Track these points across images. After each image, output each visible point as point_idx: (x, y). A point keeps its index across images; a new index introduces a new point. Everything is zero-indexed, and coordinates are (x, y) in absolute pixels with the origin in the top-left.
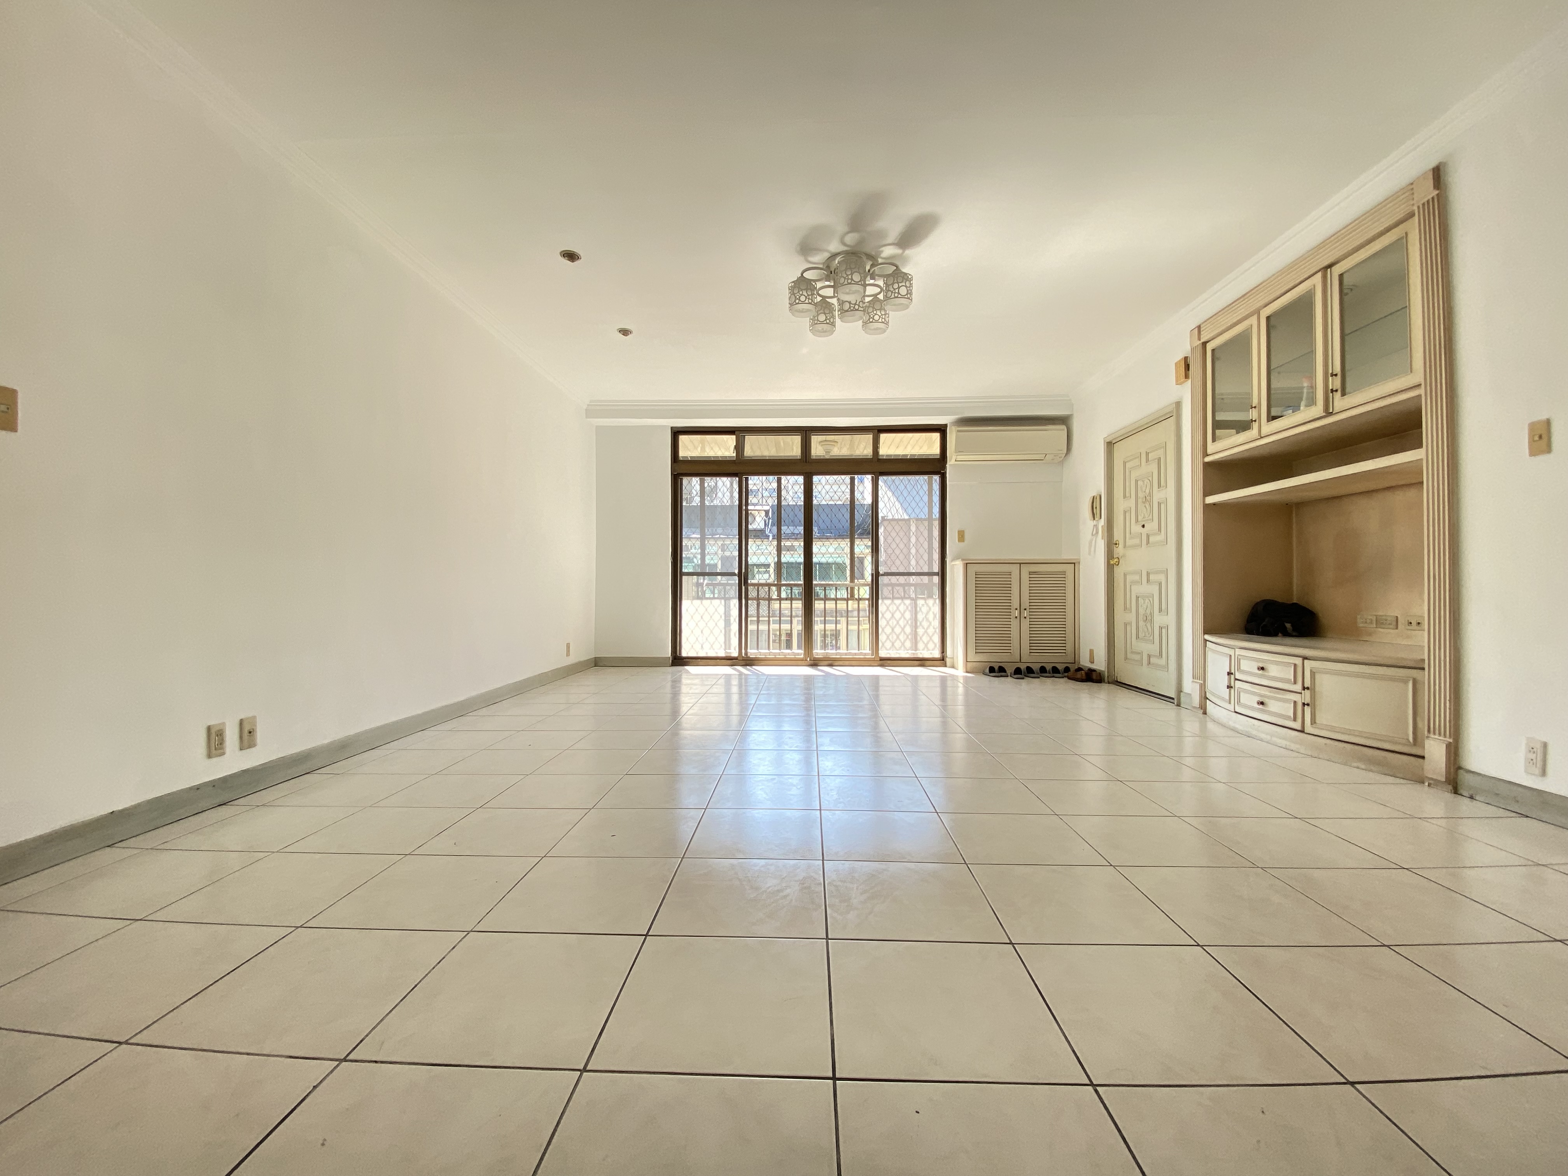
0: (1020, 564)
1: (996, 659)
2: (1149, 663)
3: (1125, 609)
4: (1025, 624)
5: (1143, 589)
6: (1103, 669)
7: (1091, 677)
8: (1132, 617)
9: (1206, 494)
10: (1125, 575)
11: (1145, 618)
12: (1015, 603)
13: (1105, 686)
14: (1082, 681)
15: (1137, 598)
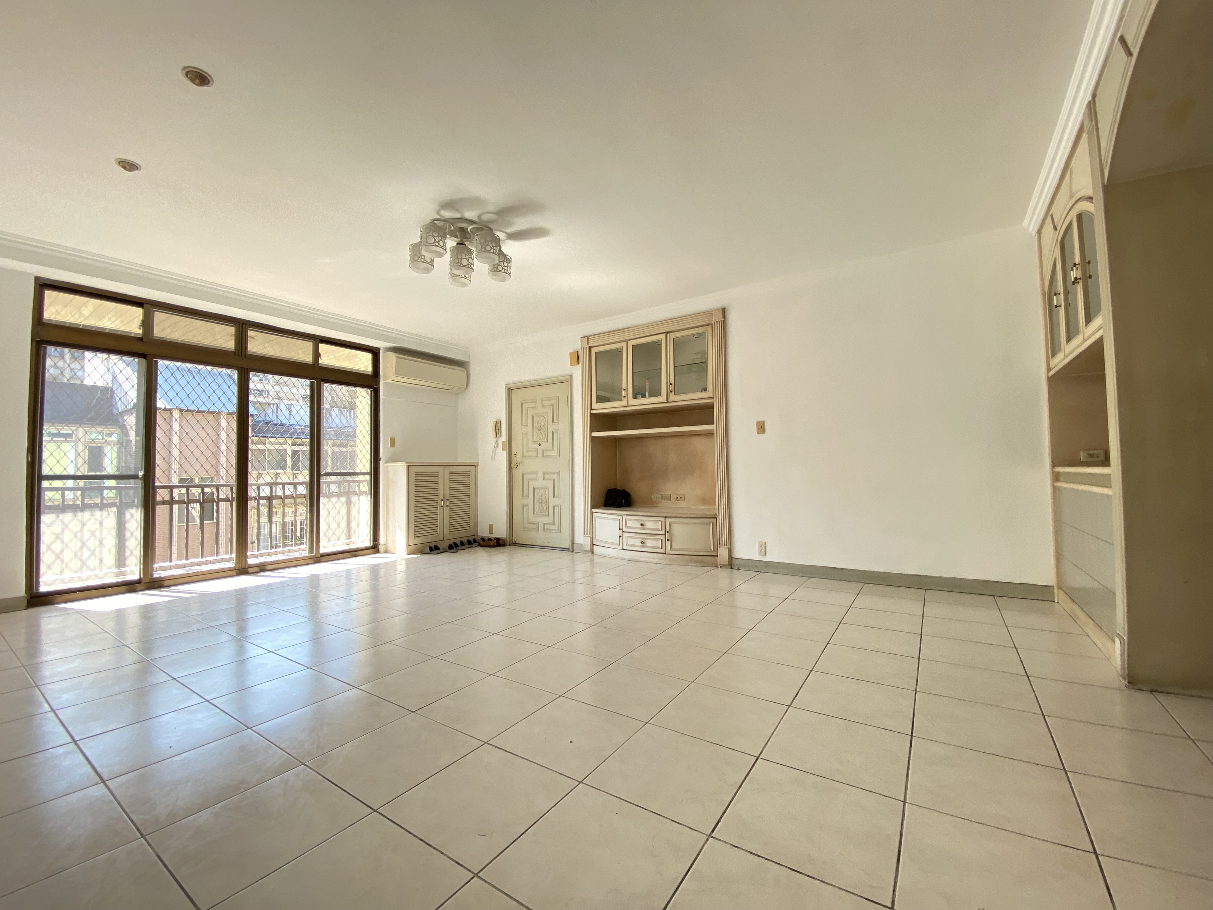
0: (444, 466)
1: (431, 539)
2: (544, 529)
3: (523, 496)
4: (447, 510)
5: (540, 483)
6: (505, 537)
7: (499, 543)
8: (530, 501)
9: (592, 431)
10: (523, 475)
11: (541, 501)
12: (441, 497)
13: (507, 548)
14: (495, 546)
15: (534, 489)
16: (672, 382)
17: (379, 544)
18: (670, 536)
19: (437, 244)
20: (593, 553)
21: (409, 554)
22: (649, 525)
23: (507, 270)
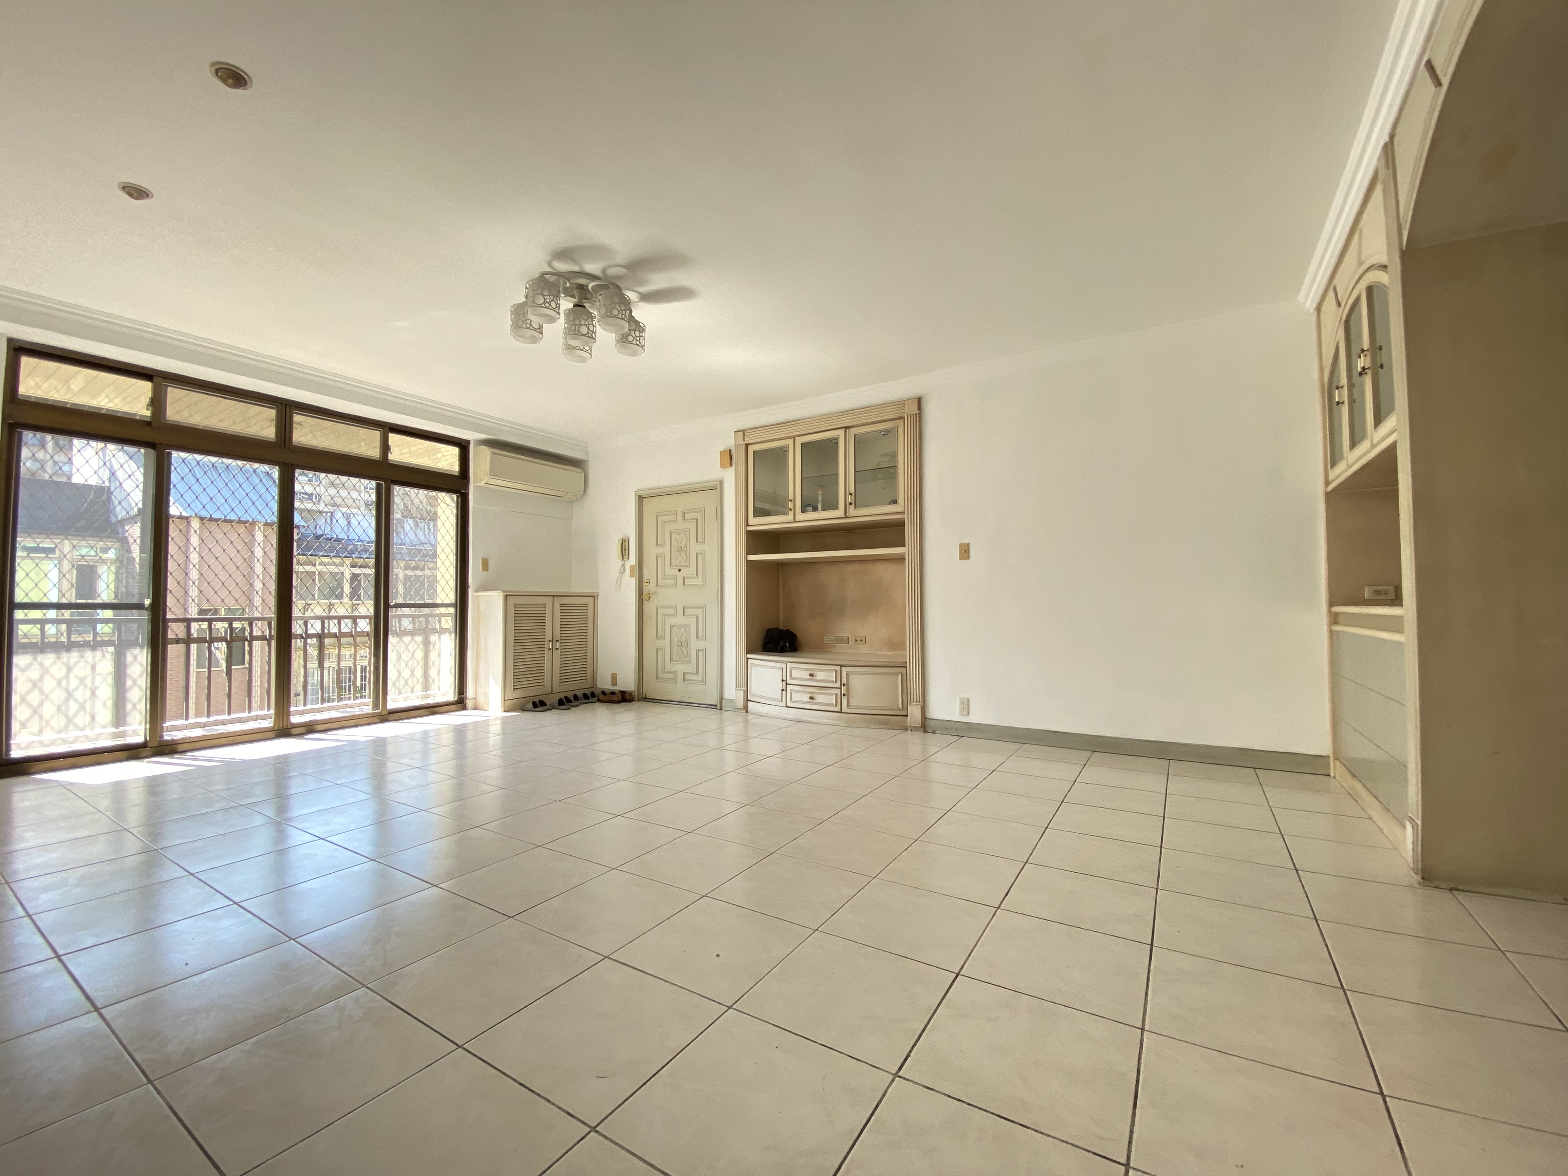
0: (553, 596)
1: (535, 692)
2: (684, 679)
3: (657, 637)
4: (557, 654)
5: (679, 620)
6: (633, 690)
7: (624, 698)
8: (666, 643)
9: (748, 553)
10: (657, 609)
11: (680, 644)
12: (548, 636)
13: (635, 705)
14: (619, 702)
15: (672, 627)
16: (852, 491)
17: (466, 698)
18: (848, 690)
19: (547, 305)
20: (747, 712)
21: (505, 711)
22: (820, 675)
23: (640, 342)
